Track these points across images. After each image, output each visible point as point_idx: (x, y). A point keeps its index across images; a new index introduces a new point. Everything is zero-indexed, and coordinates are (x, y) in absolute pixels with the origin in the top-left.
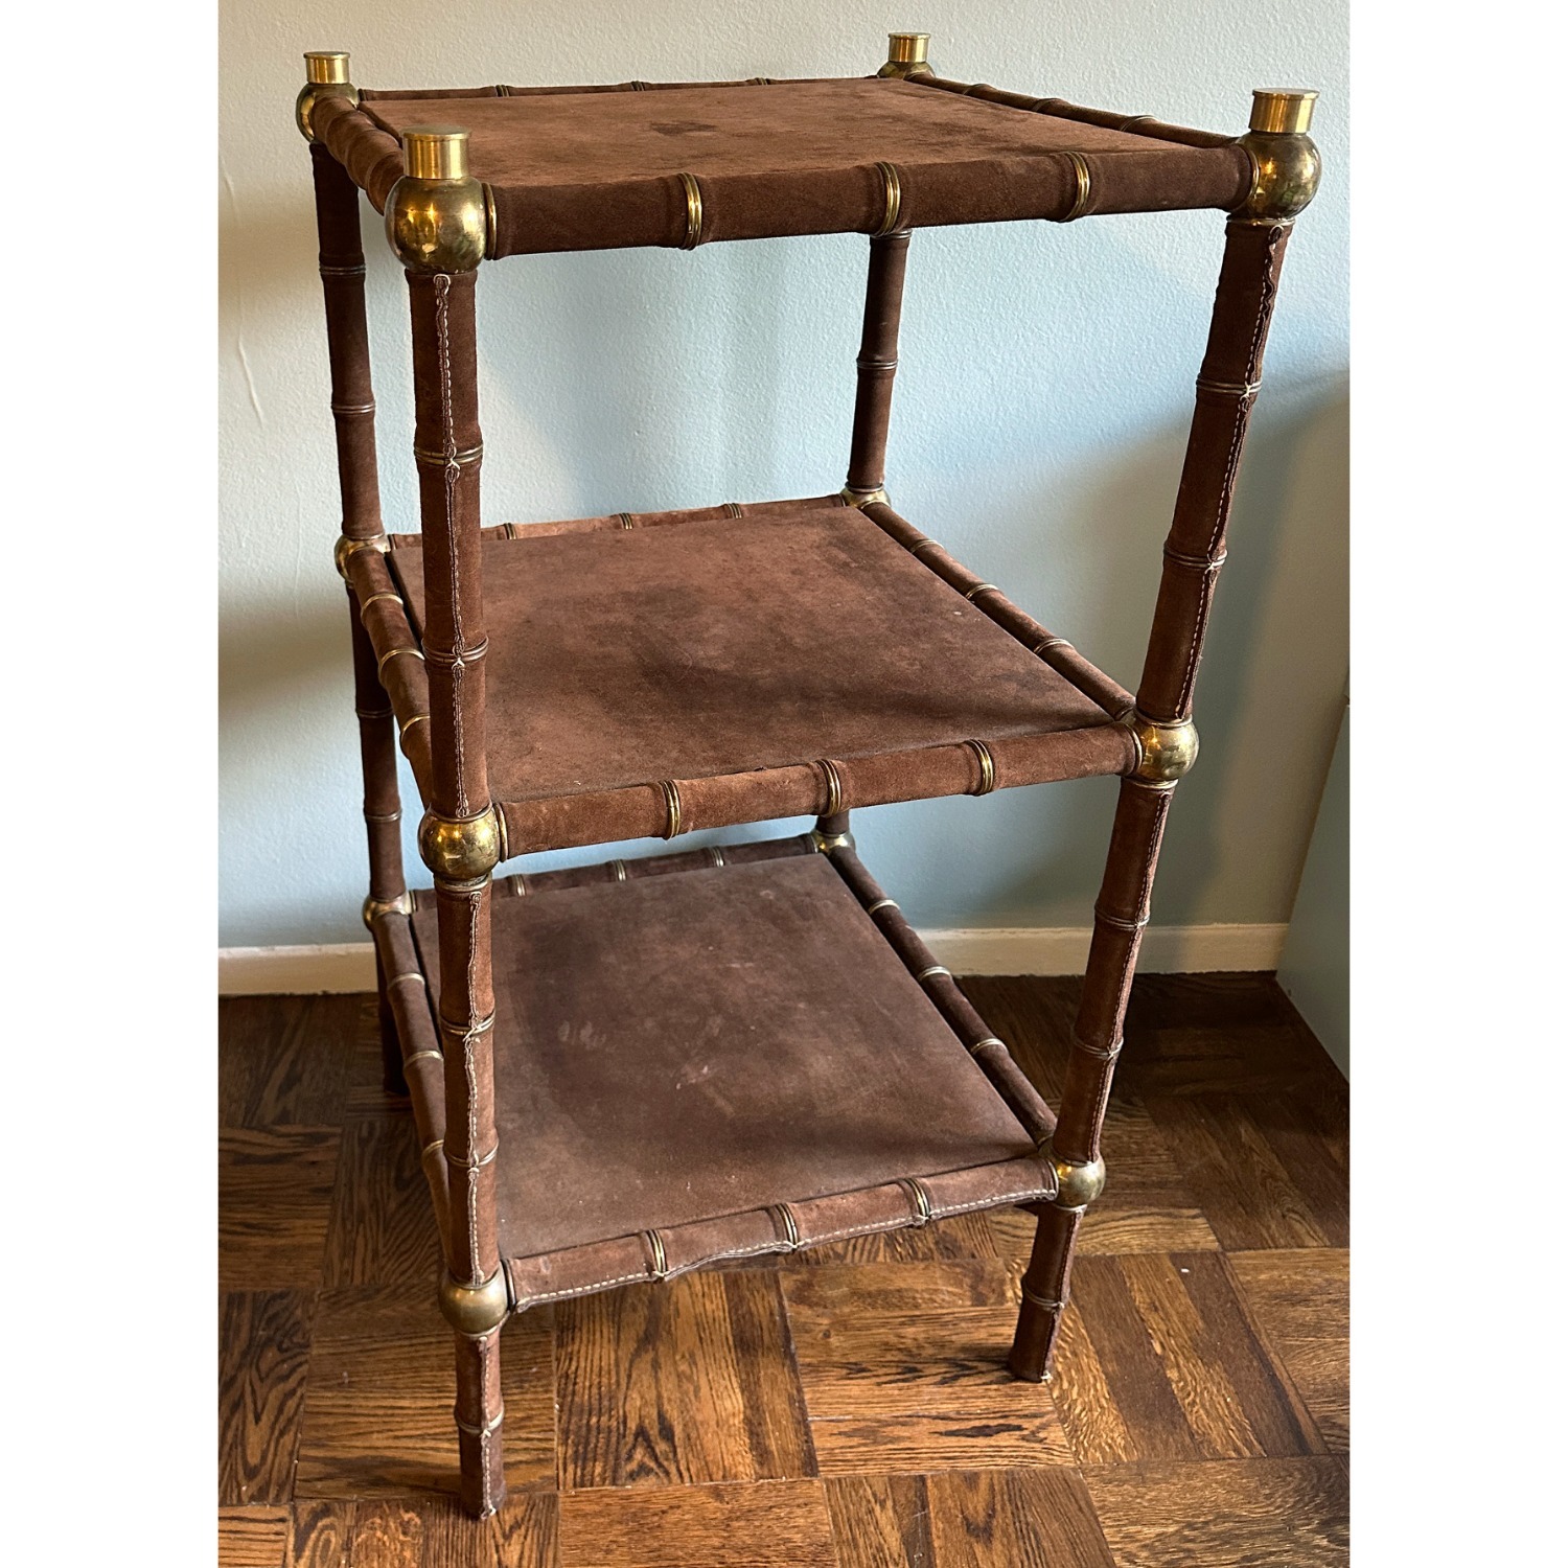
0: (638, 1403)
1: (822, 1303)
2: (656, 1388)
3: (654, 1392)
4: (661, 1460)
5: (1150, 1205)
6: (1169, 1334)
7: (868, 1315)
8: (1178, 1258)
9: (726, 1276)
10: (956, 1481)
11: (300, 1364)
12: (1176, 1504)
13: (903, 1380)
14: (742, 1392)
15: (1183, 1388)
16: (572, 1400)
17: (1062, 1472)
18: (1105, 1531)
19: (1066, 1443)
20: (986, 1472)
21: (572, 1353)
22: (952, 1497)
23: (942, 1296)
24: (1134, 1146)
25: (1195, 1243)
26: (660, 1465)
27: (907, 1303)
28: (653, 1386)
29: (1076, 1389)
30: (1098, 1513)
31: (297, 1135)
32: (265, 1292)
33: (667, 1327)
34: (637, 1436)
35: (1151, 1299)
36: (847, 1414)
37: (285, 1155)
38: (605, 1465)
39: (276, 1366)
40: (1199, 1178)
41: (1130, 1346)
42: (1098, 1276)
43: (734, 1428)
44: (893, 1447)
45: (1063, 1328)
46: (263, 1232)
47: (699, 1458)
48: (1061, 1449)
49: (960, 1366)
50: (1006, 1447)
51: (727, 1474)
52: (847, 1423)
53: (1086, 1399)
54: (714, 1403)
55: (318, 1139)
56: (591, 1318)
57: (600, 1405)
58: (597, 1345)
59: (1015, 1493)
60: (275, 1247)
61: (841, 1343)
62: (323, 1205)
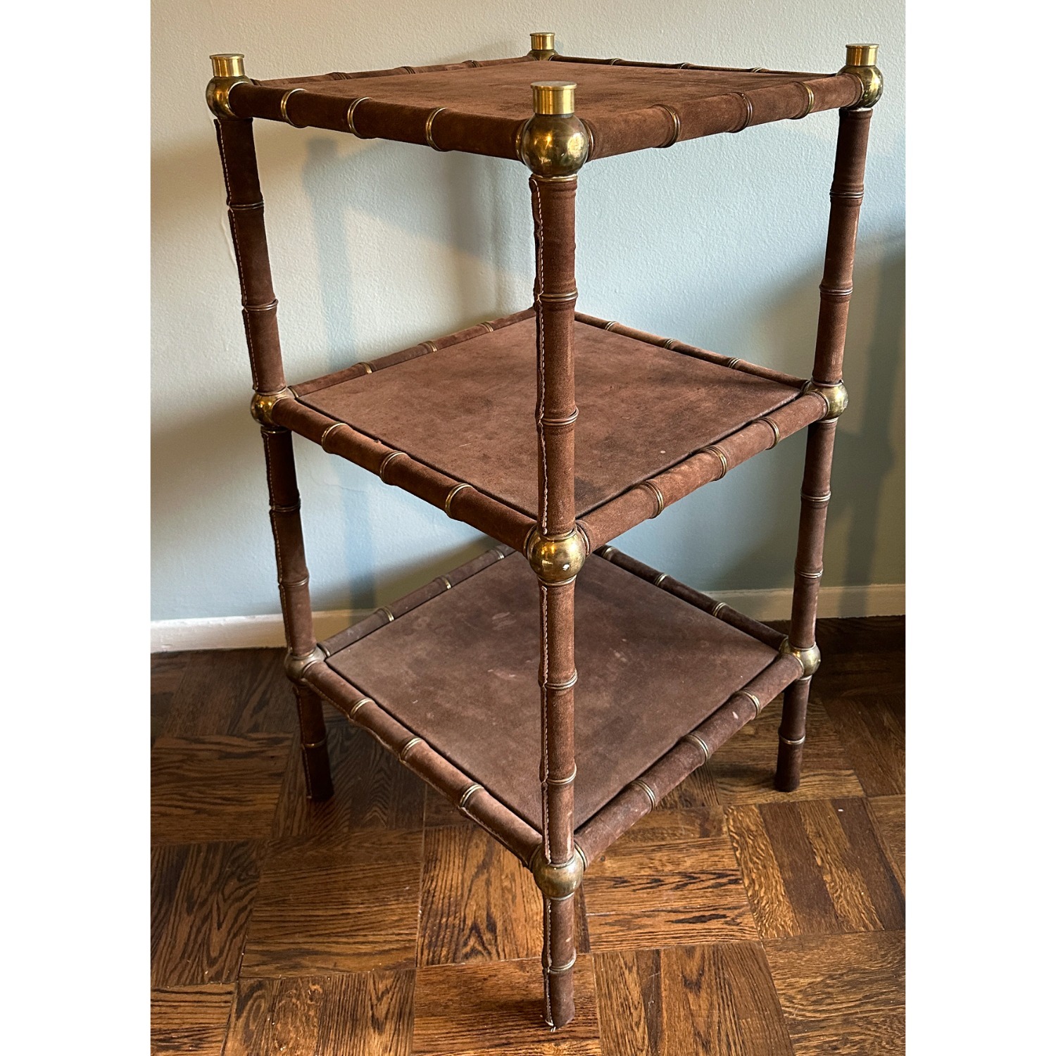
0: (474, 908)
2: (487, 898)
3: (486, 900)
4: (486, 945)
5: (821, 768)
6: (827, 852)
7: (631, 845)
8: (836, 803)
10: (680, 952)
11: (252, 889)
12: (823, 963)
13: (651, 888)
15: (833, 887)
16: (431, 907)
17: (750, 944)
18: (775, 982)
19: (754, 925)
20: (700, 946)
21: (433, 876)
22: (676, 963)
23: (680, 832)
24: (813, 730)
25: (848, 792)
26: (485, 948)
27: (657, 837)
28: (485, 896)
29: (763, 889)
30: (772, 970)
31: (262, 739)
32: (232, 842)
33: (498, 858)
34: (471, 929)
35: (817, 829)
36: (612, 911)
37: (254, 753)
38: (449, 950)
39: (235, 891)
40: (855, 750)
41: (801, 861)
42: (784, 815)
43: (536, 922)
44: (642, 931)
45: (758, 850)
46: (234, 803)
47: (511, 943)
48: (751, 929)
49: (690, 877)
50: (715, 929)
51: (530, 952)
52: (612, 917)
53: (770, 896)
54: (525, 906)
55: (277, 741)
56: (448, 853)
57: (449, 909)
58: (451, 869)
59: (718, 960)
60: (242, 813)
61: (611, 865)
62: (275, 784)
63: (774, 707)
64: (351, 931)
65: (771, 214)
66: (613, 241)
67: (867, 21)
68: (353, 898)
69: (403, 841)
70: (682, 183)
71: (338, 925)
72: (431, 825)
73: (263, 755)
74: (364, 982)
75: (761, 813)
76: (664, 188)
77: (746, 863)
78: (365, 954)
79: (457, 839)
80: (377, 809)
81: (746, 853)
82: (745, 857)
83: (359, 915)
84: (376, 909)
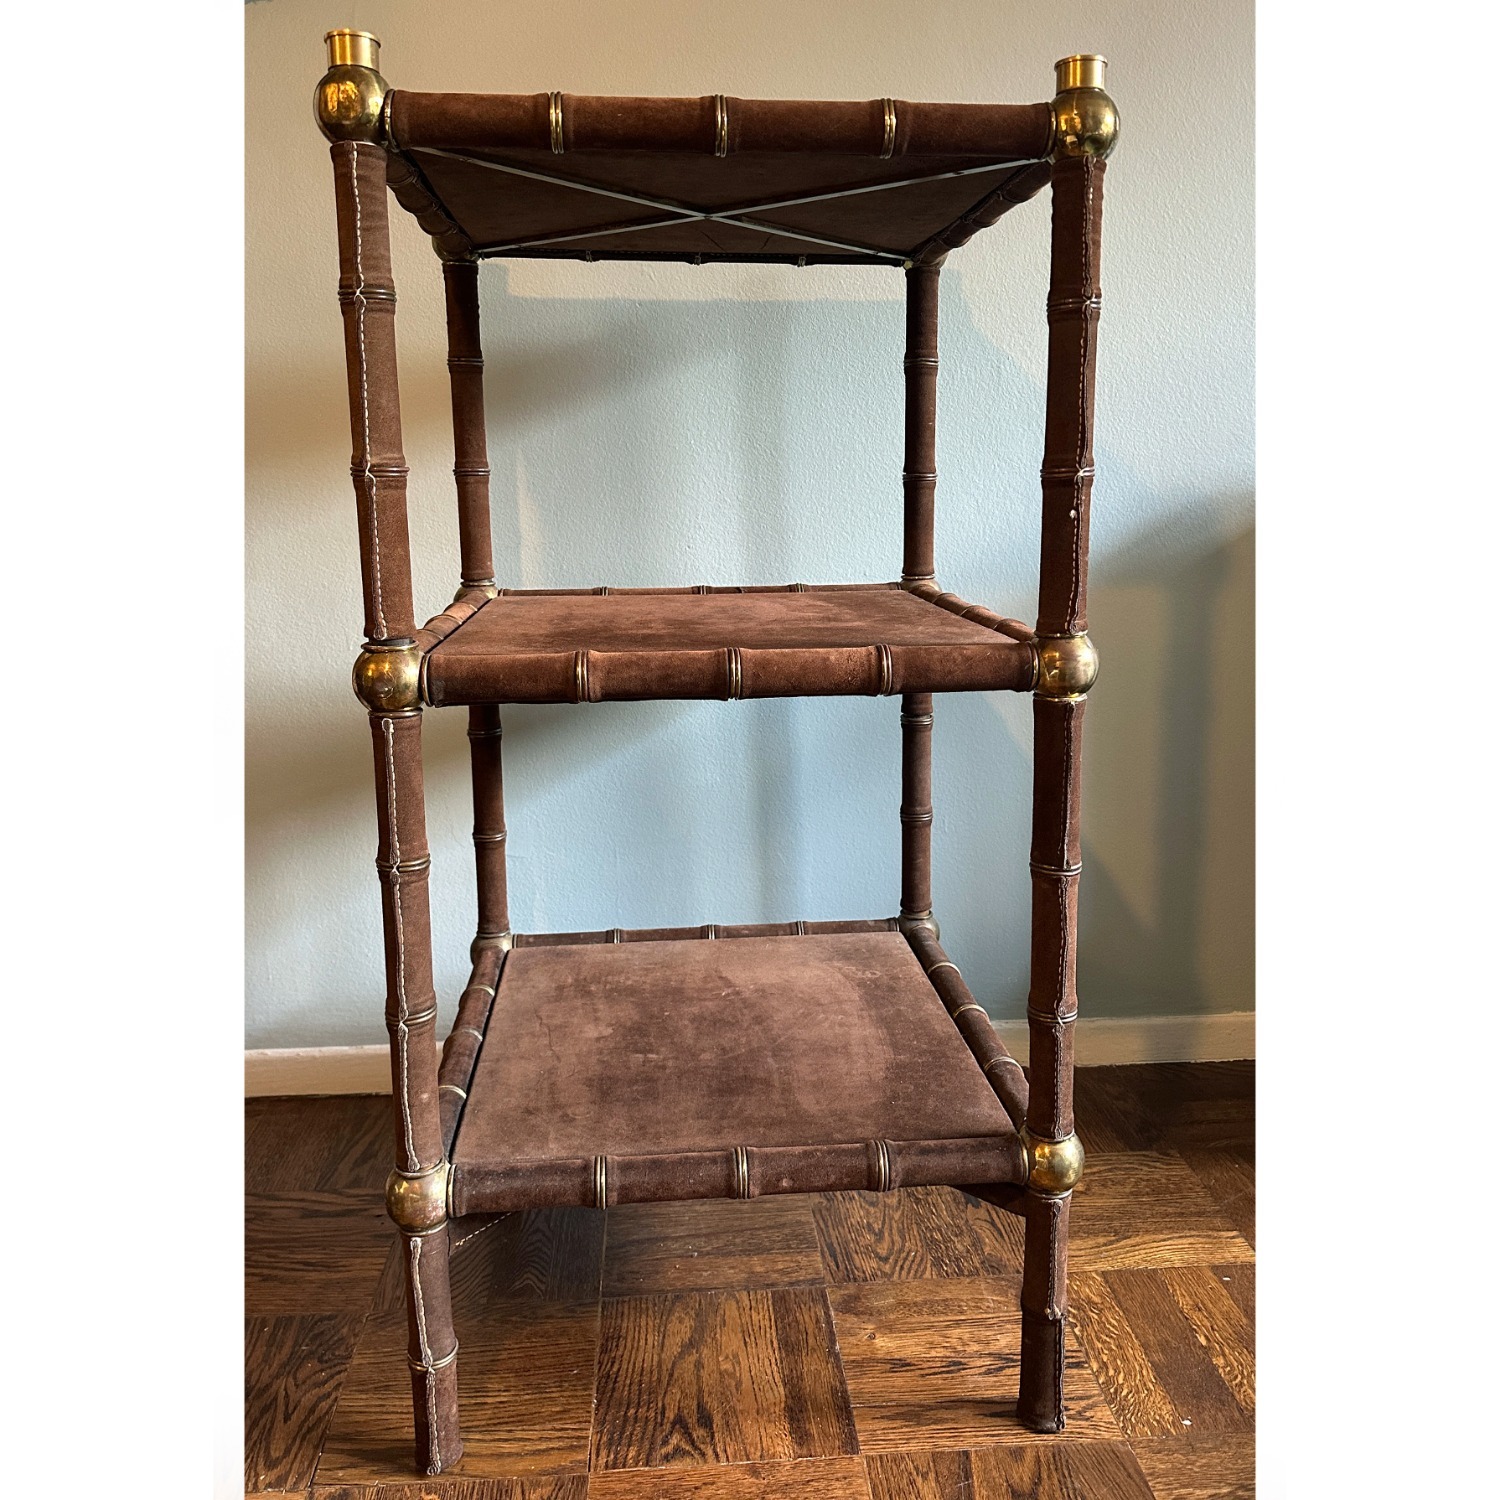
0: (679, 1396)
1: (869, 1313)
2: (697, 1383)
3: (695, 1387)
4: (698, 1444)
5: (1189, 1229)
6: (1213, 1329)
7: (913, 1320)
8: (1219, 1270)
9: (773, 1293)
10: (1001, 1455)
11: (339, 1372)
12: (1227, 1469)
13: (948, 1372)
14: (785, 1385)
15: (1228, 1372)
16: (611, 1396)
17: (1109, 1444)
18: (1155, 1494)
19: (1113, 1420)
20: (1031, 1446)
21: (614, 1358)
22: (996, 1468)
23: (987, 1304)
24: (1172, 1186)
25: (1235, 1259)
26: (696, 1448)
27: (953, 1310)
28: (695, 1382)
29: (1122, 1375)
30: (1148, 1479)
31: (365, 1196)
32: (313, 1315)
33: (712, 1335)
34: (674, 1424)
35: (1194, 1302)
36: (891, 1401)
37: (352, 1211)
38: (639, 1450)
39: (314, 1374)
40: (1234, 1208)
41: (1176, 1340)
42: (1141, 1284)
43: (774, 1416)
45: (1108, 1326)
46: (321, 1268)
47: (736, 1442)
48: (1109, 1426)
49: (1005, 1359)
51: (766, 1455)
52: (891, 1408)
53: (1133, 1383)
54: (755, 1394)
56: (637, 1329)
57: (639, 1399)
58: (641, 1350)
59: (1061, 1464)
60: (330, 1280)
61: (885, 1344)
62: (383, 1247)
68: (492, 1383)
69: (570, 1315)
72: (612, 1295)
73: (366, 1213)
74: (507, 1491)
75: (1107, 1282)
77: (1090, 1342)
78: (510, 1455)
79: (650, 1312)
80: (531, 1276)
81: (1089, 1329)
82: (1088, 1335)
83: (501, 1406)
84: (527, 1397)
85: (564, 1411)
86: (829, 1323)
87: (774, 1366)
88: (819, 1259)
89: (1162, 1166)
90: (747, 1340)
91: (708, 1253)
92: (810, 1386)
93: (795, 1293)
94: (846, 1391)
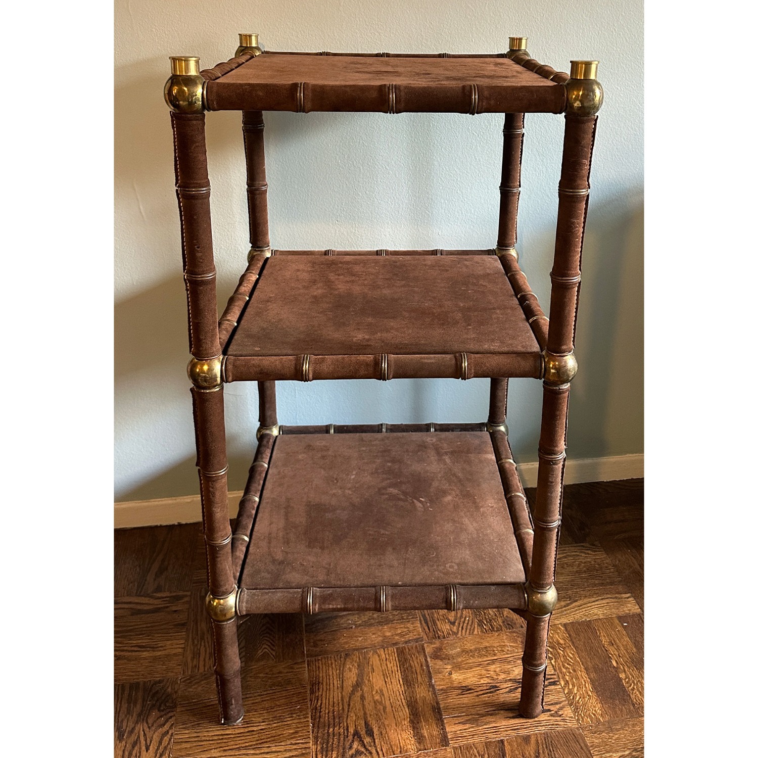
0: (354, 718)
1: (447, 658)
2: (363, 709)
3: (363, 712)
4: (367, 747)
5: (607, 594)
6: (619, 656)
7: (471, 661)
8: (621, 619)
9: (397, 649)
10: (519, 741)
11: (171, 717)
12: (627, 740)
13: (490, 693)
14: (409, 707)
15: (627, 683)
16: (319, 721)
17: (571, 730)
19: (572, 715)
20: (534, 734)
21: (318, 696)
22: (517, 749)
23: (507, 648)
24: (597, 566)
25: (629, 610)
26: (367, 750)
27: (490, 653)
28: (362, 709)
29: (576, 688)
30: (590, 749)
31: (166, 597)
32: (150, 681)
33: (368, 678)
34: (354, 735)
35: (610, 640)
36: (462, 713)
37: (159, 608)
38: (337, 753)
39: (157, 719)
40: (629, 579)
41: (601, 664)
42: (584, 631)
43: (404, 726)
44: (488, 727)
45: (568, 658)
46: (148, 649)
47: (387, 744)
48: (571, 719)
49: (516, 683)
50: (543, 721)
51: (402, 751)
52: (463, 717)
53: (581, 693)
54: (394, 714)
55: (177, 598)
56: (328, 677)
57: (334, 721)
58: (332, 690)
59: (549, 744)
60: (156, 657)
61: (457, 677)
62: (181, 632)
63: (565, 550)
64: (257, 744)
65: (552, 175)
66: (437, 196)
67: (620, 35)
68: (255, 718)
69: (291, 670)
70: (488, 152)
71: (246, 741)
72: (311, 656)
73: (168, 609)
75: (566, 630)
76: (475, 156)
77: (560, 668)
79: (334, 665)
80: (267, 647)
81: (559, 661)
82: (559, 664)
83: (262, 731)
84: (275, 725)
85: (296, 732)
86: (428, 666)
87: (402, 695)
88: (419, 625)
89: (592, 553)
90: (386, 680)
91: (360, 625)
92: (421, 706)
93: (408, 648)
94: (440, 708)
